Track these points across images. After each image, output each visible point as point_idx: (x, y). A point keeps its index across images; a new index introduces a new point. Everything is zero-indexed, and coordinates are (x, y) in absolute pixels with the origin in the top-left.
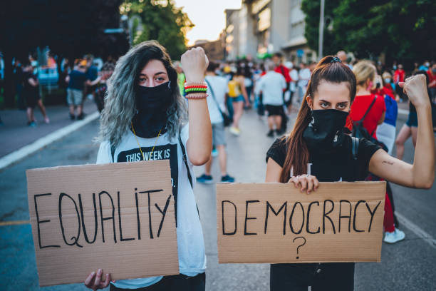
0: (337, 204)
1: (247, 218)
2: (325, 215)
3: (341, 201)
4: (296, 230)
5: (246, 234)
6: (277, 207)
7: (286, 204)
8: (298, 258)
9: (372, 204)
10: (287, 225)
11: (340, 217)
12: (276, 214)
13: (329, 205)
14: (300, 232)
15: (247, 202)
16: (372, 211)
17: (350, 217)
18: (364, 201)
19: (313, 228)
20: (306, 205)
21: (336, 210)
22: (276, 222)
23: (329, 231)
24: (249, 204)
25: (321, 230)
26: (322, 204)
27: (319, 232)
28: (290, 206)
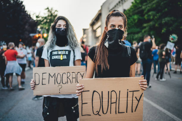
0: (71, 74)
1: (43, 79)
2: (68, 77)
3: (72, 73)
4: (59, 83)
5: (42, 84)
6: (52, 75)
7: (55, 74)
8: (60, 93)
9: (82, 73)
10: (56, 81)
11: (73, 78)
12: (52, 77)
13: (69, 74)
14: (60, 83)
15: (43, 73)
16: (82, 75)
17: (75, 78)
18: (79, 72)
19: (64, 82)
20: (61, 74)
21: (71, 76)
22: (52, 80)
23: (69, 83)
24: (43, 74)
25: (67, 83)
26: (66, 74)
27: (66, 83)
28: (56, 74)
